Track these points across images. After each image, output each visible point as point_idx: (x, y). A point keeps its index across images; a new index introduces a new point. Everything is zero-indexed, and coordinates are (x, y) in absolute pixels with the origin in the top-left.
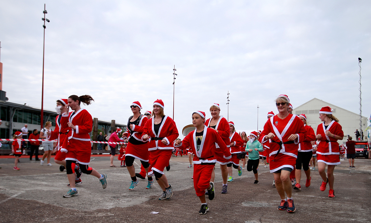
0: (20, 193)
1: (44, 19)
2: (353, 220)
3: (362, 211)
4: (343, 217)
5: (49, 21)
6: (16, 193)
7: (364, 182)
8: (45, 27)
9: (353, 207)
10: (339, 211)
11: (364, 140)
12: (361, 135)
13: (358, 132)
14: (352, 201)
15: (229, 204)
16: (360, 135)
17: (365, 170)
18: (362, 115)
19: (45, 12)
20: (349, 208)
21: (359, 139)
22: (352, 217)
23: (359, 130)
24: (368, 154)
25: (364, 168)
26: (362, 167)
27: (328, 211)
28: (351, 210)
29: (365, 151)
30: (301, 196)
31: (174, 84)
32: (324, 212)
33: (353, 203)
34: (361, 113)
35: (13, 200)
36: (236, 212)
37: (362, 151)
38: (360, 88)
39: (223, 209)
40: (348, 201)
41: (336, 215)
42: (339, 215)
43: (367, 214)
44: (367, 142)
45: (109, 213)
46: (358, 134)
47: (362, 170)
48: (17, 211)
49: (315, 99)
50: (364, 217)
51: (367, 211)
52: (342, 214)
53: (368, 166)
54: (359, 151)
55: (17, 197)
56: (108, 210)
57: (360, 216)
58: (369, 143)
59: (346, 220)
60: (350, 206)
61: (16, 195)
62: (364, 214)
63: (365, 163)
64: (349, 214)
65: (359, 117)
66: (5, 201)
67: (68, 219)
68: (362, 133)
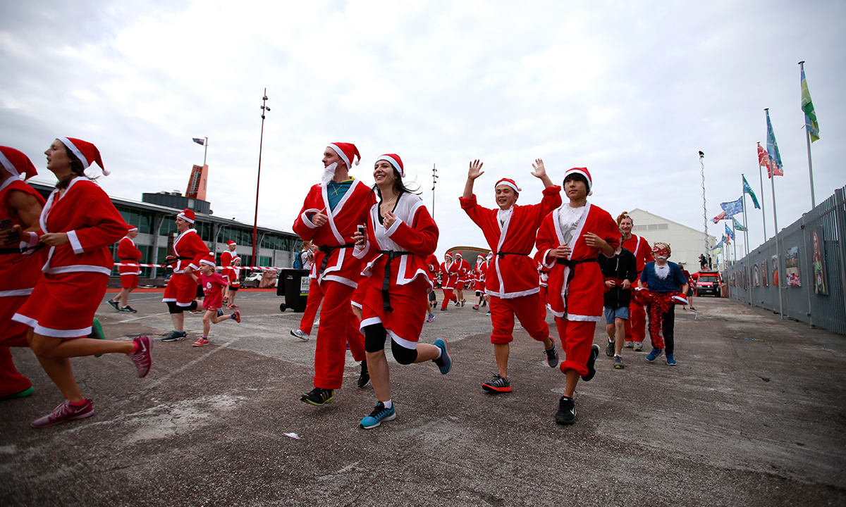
0: (232, 341)
1: (263, 108)
2: (712, 389)
3: (723, 377)
4: (696, 385)
5: (269, 110)
6: (228, 341)
7: (720, 333)
8: (263, 117)
9: (708, 371)
10: (689, 376)
11: (714, 270)
12: (708, 262)
13: (704, 257)
14: (706, 362)
15: (524, 363)
16: (706, 263)
17: (718, 314)
18: (708, 234)
19: (265, 99)
20: (703, 372)
21: (705, 268)
22: (710, 385)
23: (705, 255)
24: (719, 290)
25: (716, 311)
26: (713, 310)
27: (672, 376)
28: (707, 375)
29: (716, 286)
30: (628, 352)
31: (433, 189)
32: (666, 377)
33: (708, 364)
34: (706, 231)
35: (225, 350)
36: (536, 374)
37: (711, 286)
38: (704, 194)
39: (516, 370)
40: (699, 360)
41: (685, 382)
42: (690, 382)
43: (732, 381)
44: (717, 272)
45: (355, 373)
46: (703, 261)
47: (714, 314)
48: (233, 367)
49: (637, 209)
50: (727, 386)
51: (730, 377)
52: (694, 380)
53: (721, 309)
54: (706, 286)
55: (229, 346)
56: (353, 368)
57: (722, 384)
58: (720, 274)
59: (701, 390)
60: (704, 369)
61: (228, 344)
62: (726, 380)
63: (716, 305)
64: (704, 381)
65: (704, 237)
66: (215, 351)
67: (300, 380)
68: (710, 259)
